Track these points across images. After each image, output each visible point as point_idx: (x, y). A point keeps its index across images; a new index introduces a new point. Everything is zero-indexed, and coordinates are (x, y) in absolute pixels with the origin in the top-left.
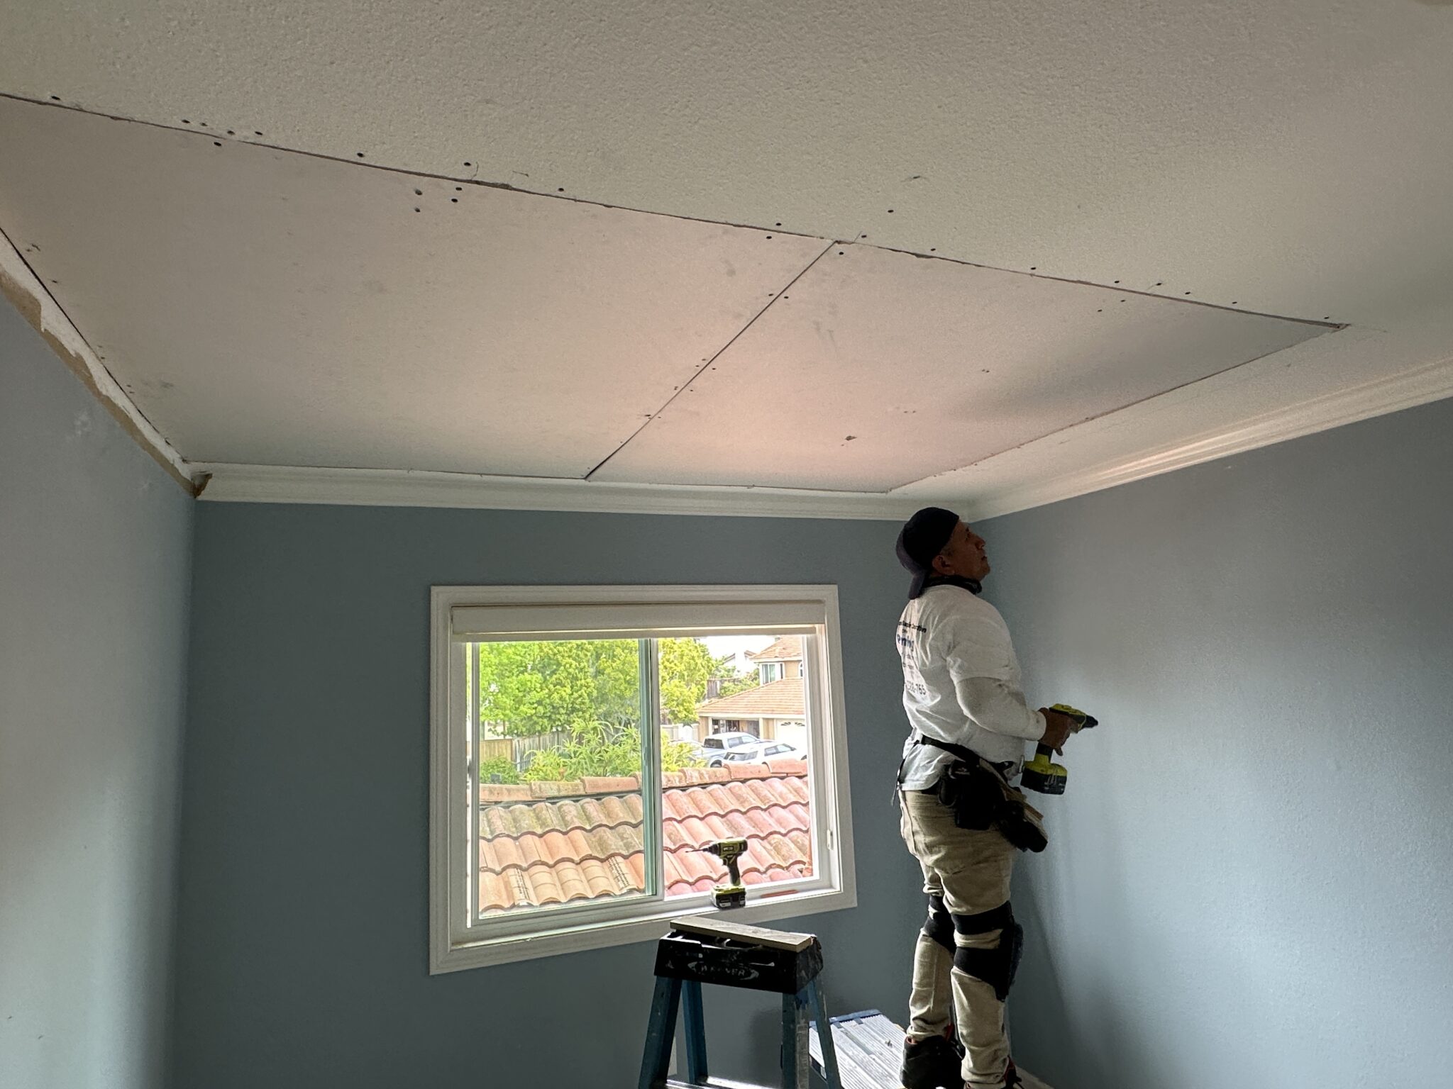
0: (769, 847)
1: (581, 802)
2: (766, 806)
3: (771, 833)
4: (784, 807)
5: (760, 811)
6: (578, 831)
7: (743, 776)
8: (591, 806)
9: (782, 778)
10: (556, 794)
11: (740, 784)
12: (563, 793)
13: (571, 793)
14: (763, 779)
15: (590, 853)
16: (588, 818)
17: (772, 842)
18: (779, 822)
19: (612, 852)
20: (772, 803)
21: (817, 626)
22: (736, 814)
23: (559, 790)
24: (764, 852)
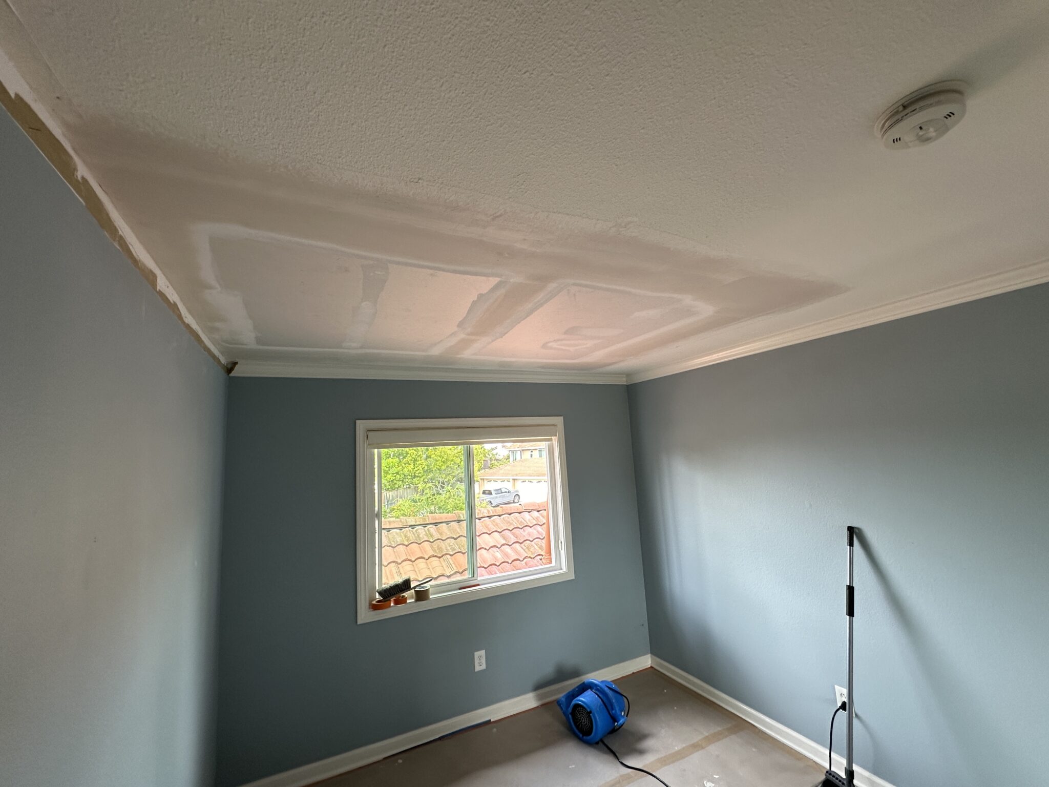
0: (524, 548)
1: (427, 528)
2: (522, 527)
3: (525, 541)
4: (531, 527)
5: (519, 529)
6: (426, 542)
7: (510, 512)
8: (432, 528)
9: (529, 512)
10: (414, 523)
11: (508, 515)
12: (418, 523)
13: (422, 523)
14: (520, 513)
15: (433, 554)
16: (431, 536)
17: (526, 545)
18: (529, 534)
19: (445, 553)
21: (553, 437)
22: (507, 531)
23: (416, 522)
24: (522, 551)
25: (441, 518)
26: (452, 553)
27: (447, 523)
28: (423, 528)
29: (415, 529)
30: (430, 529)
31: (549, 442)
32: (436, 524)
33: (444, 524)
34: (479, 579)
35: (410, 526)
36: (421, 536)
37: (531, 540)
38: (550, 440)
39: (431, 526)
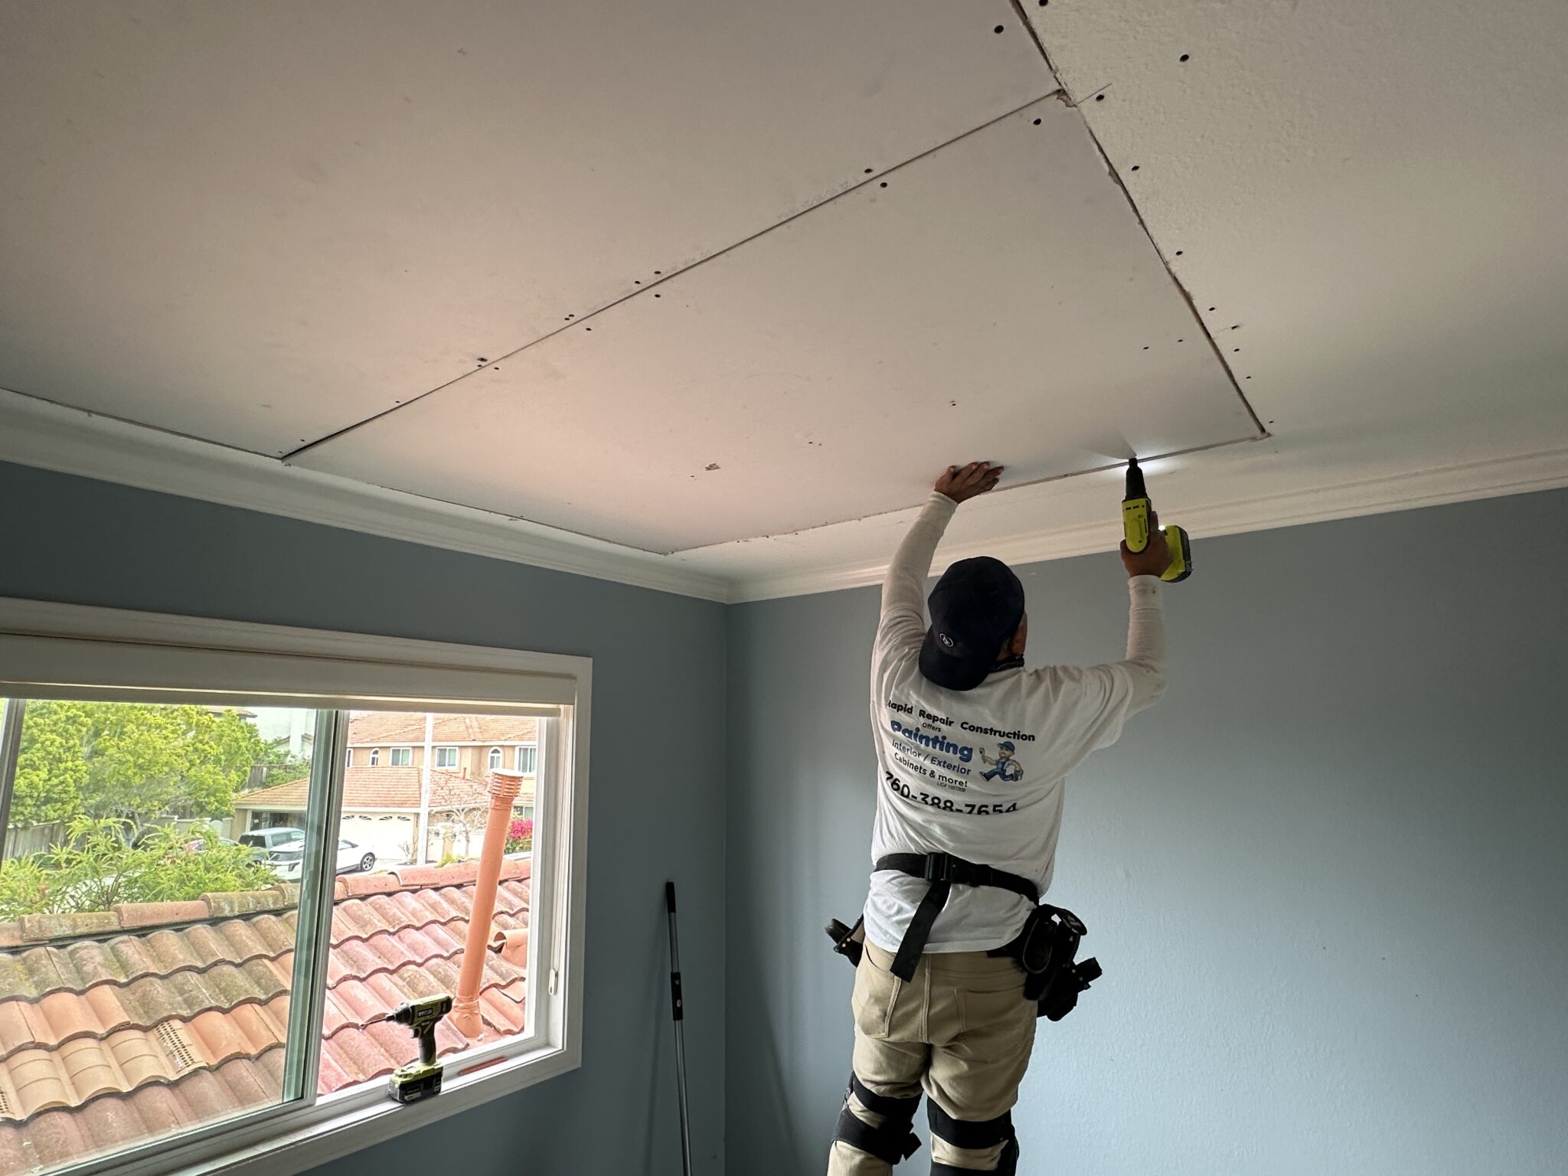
0: (401, 983)
1: (113, 942)
2: (396, 929)
3: (404, 965)
4: (418, 929)
5: (387, 936)
6: (106, 987)
7: (365, 892)
8: (130, 948)
9: (414, 892)
10: (69, 932)
11: (358, 901)
12: (83, 930)
13: (94, 930)
14: (389, 894)
15: (128, 1019)
16: (124, 966)
17: (406, 975)
18: (413, 948)
19: (165, 1014)
20: (403, 925)
21: (562, 707)
22: (355, 942)
23: (75, 926)
24: (396, 991)
25: (159, 914)
26: (186, 1013)
27: (179, 927)
28: (96, 944)
29: (70, 948)
30: (122, 947)
31: (550, 718)
32: (142, 932)
33: (167, 931)
34: (320, 1101)
35: (51, 941)
36: (89, 968)
37: (419, 960)
38: (555, 713)
39: (125, 937)
